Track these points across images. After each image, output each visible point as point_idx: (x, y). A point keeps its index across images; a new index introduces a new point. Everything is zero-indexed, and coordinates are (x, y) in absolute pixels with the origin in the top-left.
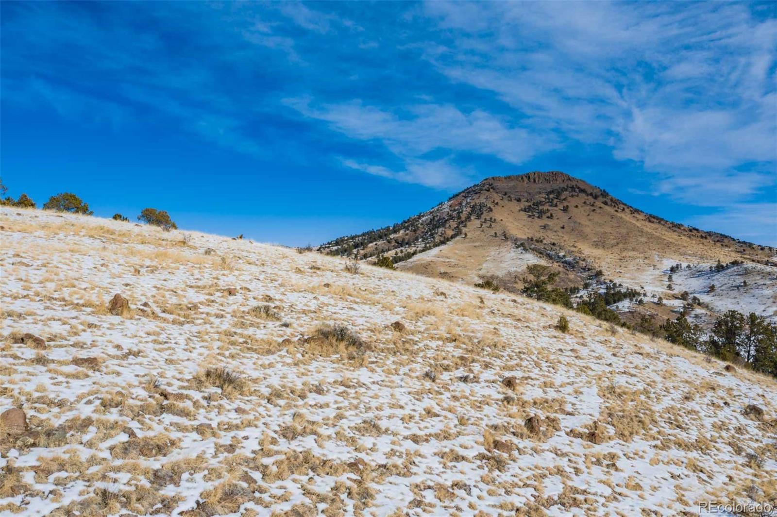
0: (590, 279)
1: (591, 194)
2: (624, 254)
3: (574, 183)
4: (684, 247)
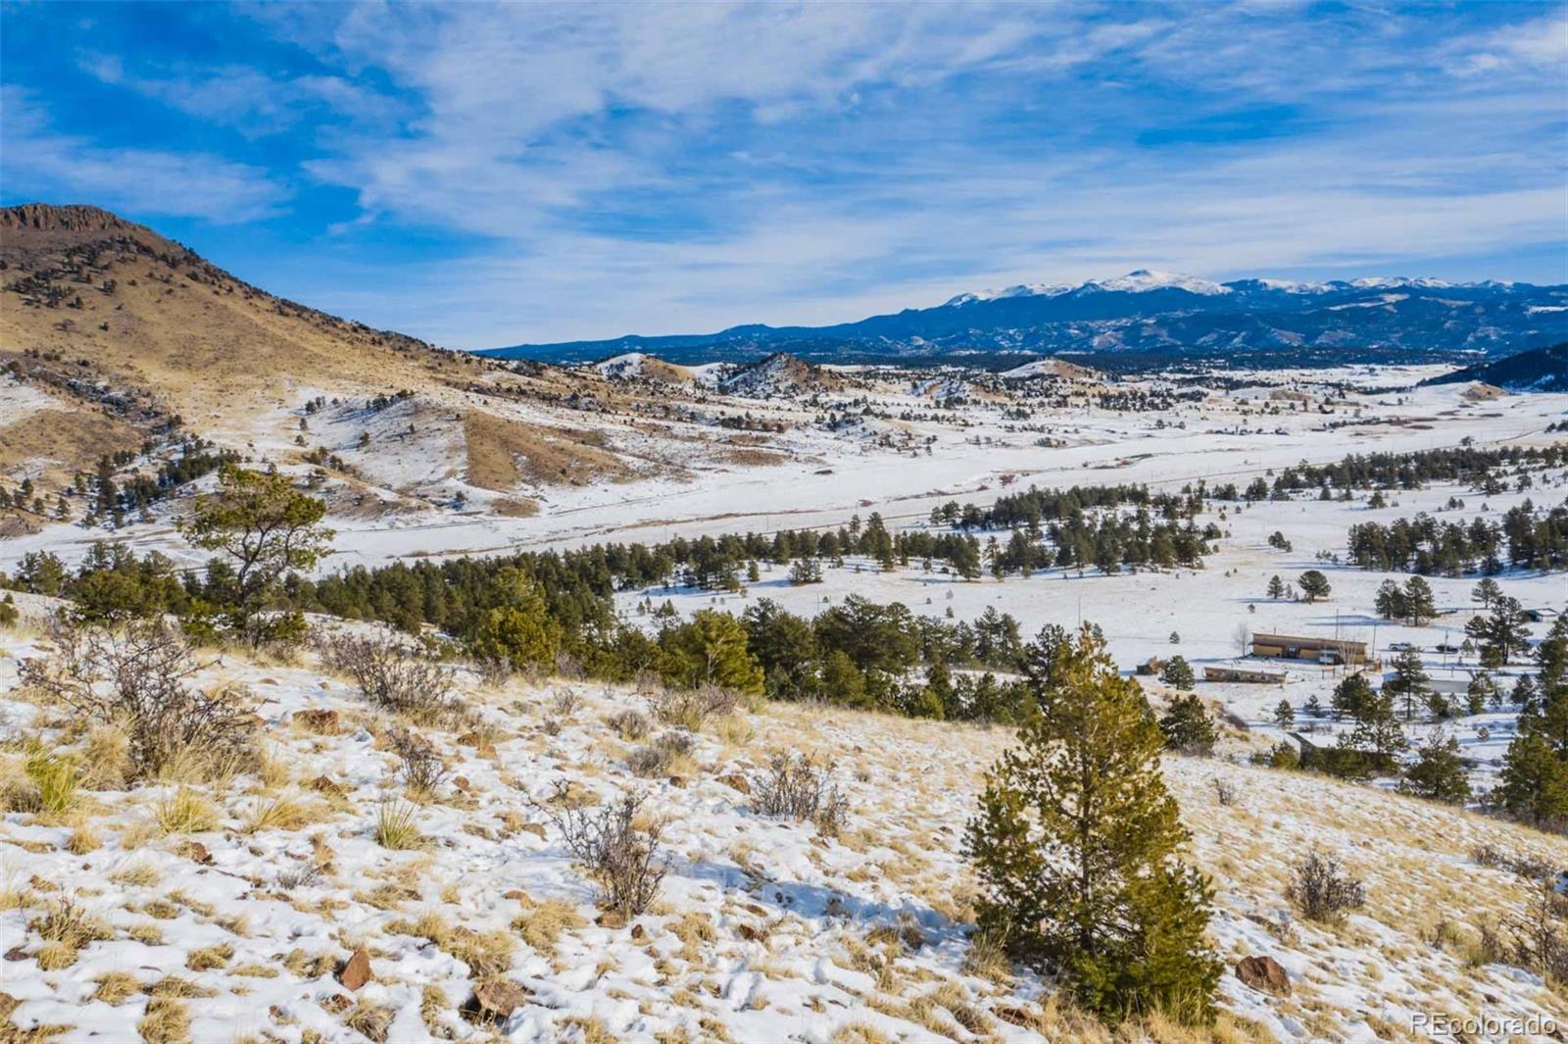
0: (154, 433)
1: (164, 258)
2: (228, 379)
3: (127, 233)
4: (339, 362)
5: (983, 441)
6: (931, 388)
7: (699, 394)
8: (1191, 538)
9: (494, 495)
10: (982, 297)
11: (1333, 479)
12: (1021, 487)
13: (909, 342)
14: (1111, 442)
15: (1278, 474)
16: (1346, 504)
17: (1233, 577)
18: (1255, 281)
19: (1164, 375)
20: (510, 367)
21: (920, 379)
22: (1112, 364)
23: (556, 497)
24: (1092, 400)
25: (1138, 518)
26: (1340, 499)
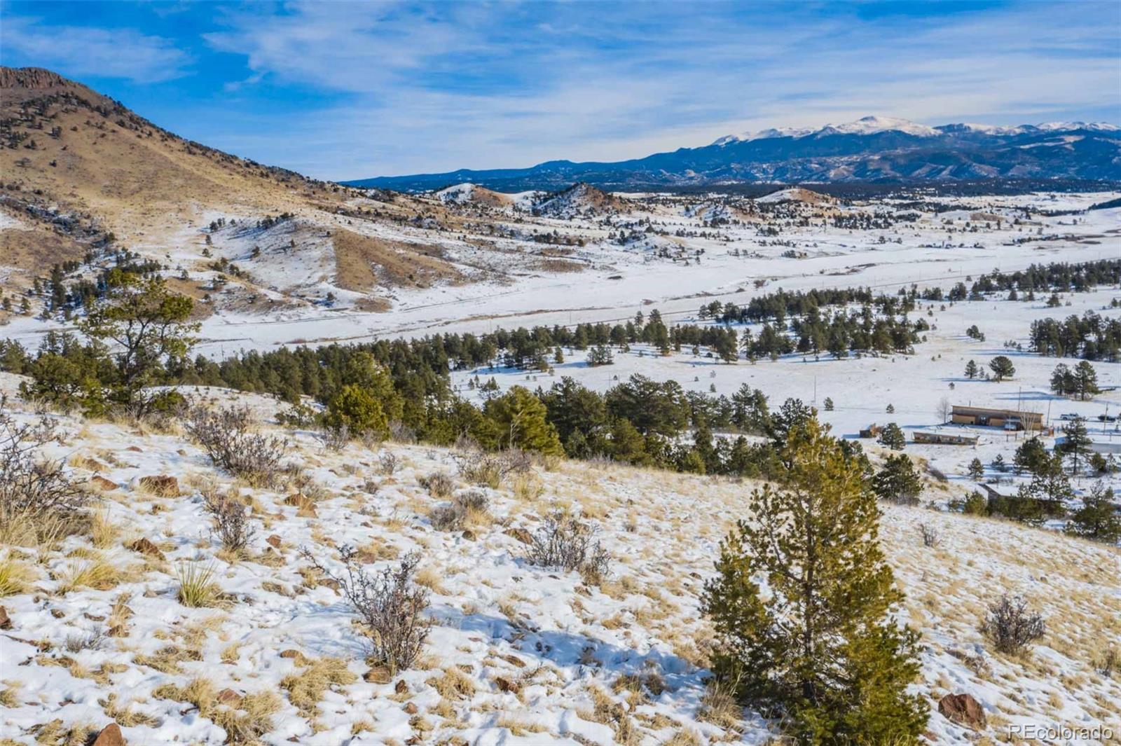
0: (93, 247)
2: (151, 205)
3: (69, 89)
4: (235, 191)
5: (741, 252)
6: (700, 211)
7: (517, 215)
8: (905, 330)
9: (357, 295)
10: (742, 139)
11: (1020, 284)
12: (771, 289)
13: (683, 174)
14: (842, 254)
15: (976, 280)
16: (1030, 304)
17: (939, 362)
18: (961, 125)
19: (886, 200)
20: (368, 195)
21: (691, 203)
22: (844, 191)
23: (405, 296)
24: (828, 221)
25: (863, 314)
26: (1025, 300)
